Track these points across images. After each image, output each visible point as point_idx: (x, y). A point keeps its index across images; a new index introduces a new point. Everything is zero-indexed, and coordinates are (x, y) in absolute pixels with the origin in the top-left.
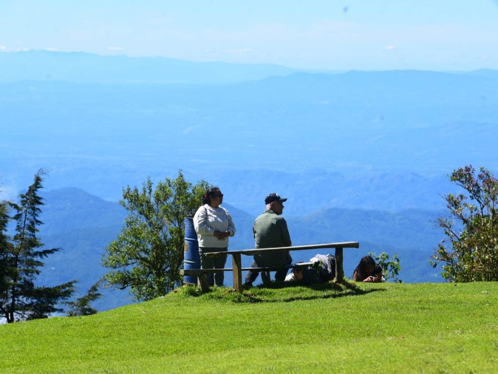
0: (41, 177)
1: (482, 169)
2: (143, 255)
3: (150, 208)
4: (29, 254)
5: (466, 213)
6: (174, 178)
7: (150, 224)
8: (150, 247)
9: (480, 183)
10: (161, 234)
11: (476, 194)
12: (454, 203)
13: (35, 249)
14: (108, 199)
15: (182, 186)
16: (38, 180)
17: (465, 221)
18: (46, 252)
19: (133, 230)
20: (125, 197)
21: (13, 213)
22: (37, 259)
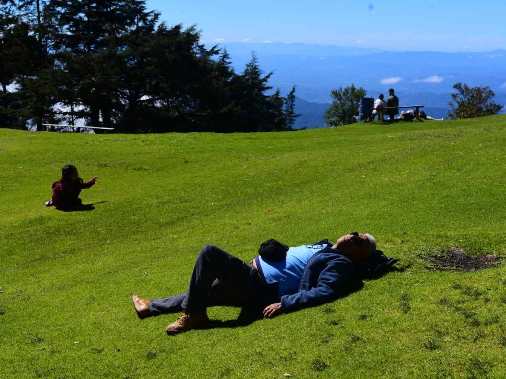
0: (295, 88)
1: (464, 84)
2: (338, 114)
3: (341, 98)
4: (290, 117)
5: (459, 100)
6: (350, 86)
7: (341, 103)
8: (341, 111)
9: (464, 89)
10: (345, 107)
11: (462, 93)
12: (454, 96)
13: (292, 115)
14: (309, 101)
15: (353, 89)
16: (294, 89)
17: (458, 103)
18: (297, 116)
19: (335, 105)
20: (332, 93)
21: (285, 101)
22: (293, 118)
